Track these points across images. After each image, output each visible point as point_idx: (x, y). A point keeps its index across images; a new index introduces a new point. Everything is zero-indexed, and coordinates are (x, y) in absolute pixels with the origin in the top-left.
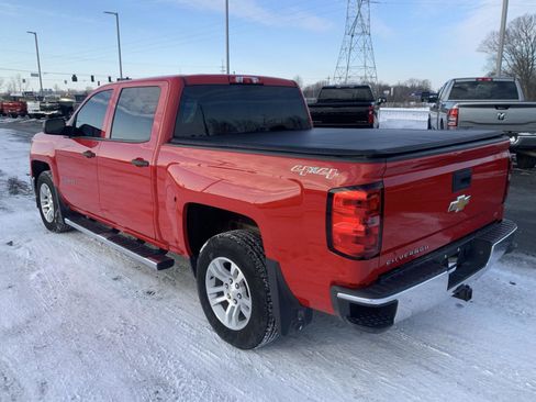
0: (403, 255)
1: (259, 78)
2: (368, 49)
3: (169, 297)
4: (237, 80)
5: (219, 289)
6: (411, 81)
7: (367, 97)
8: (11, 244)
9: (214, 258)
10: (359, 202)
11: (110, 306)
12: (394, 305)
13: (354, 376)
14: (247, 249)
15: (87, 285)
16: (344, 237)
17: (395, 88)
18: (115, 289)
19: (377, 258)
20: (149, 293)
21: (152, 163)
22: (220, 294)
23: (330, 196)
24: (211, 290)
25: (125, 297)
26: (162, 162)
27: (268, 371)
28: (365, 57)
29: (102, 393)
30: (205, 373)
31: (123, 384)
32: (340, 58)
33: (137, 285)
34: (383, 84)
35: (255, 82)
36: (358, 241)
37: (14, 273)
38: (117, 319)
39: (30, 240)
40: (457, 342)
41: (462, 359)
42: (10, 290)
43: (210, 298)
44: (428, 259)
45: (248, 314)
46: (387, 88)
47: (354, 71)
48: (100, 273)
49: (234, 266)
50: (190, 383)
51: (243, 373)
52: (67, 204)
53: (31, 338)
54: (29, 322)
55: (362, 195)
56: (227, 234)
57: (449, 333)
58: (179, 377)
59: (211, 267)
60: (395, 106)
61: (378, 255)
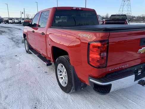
0: (117, 67)
1: (81, 8)
2: (129, 5)
3: (51, 74)
4: (74, 8)
5: (61, 73)
6: (142, 15)
7: (125, 18)
8: (16, 56)
9: (59, 63)
10: (99, 47)
11: (34, 75)
12: (110, 85)
13: (99, 107)
14: (67, 62)
15: (30, 68)
16: (93, 59)
17: (137, 17)
18: (37, 70)
19: (105, 68)
20: (46, 72)
21: (45, 34)
22: (61, 75)
23: (89, 44)
24: (59, 73)
25: (39, 73)
26: (48, 33)
27: (71, 101)
28: (128, 7)
29: (21, 102)
30: (52, 99)
31: (28, 99)
32: (120, 8)
33: (44, 70)
34: (133, 16)
35: (80, 9)
36: (98, 61)
37: (13, 64)
38: (34, 79)
39: (21, 55)
40: (140, 99)
41: (140, 106)
42: (10, 68)
43: (58, 76)
44: (128, 69)
45: (67, 82)
46: (135, 17)
47: (124, 12)
48: (35, 65)
49: (63, 67)
50: (46, 102)
51: (64, 100)
52: (31, 46)
53: (10, 82)
54: (11, 77)
55: (99, 44)
56: (62, 57)
57: (137, 95)
58: (44, 99)
59: (58, 66)
60: (136, 22)
61: (106, 67)
